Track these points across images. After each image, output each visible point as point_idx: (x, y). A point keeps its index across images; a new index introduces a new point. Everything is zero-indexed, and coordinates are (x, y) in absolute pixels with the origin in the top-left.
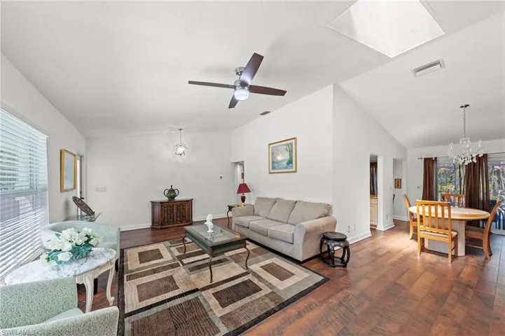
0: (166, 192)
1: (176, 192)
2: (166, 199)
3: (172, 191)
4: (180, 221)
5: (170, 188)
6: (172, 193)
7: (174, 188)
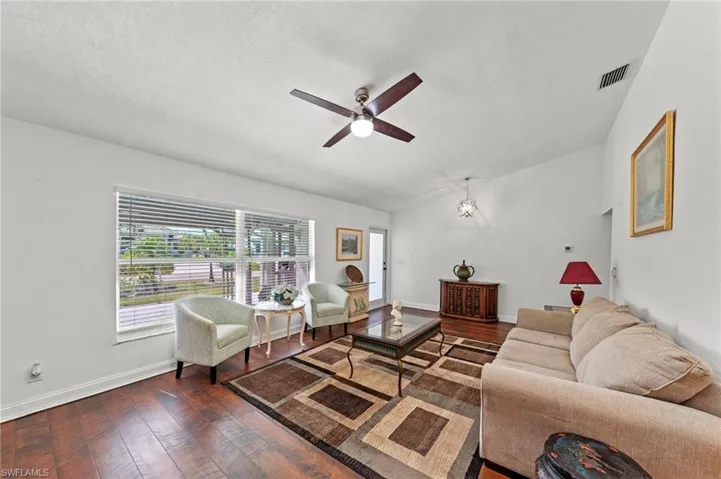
0: (457, 270)
1: (471, 271)
2: (457, 279)
3: (464, 268)
4: (471, 313)
5: (461, 264)
6: (464, 271)
7: (467, 264)
